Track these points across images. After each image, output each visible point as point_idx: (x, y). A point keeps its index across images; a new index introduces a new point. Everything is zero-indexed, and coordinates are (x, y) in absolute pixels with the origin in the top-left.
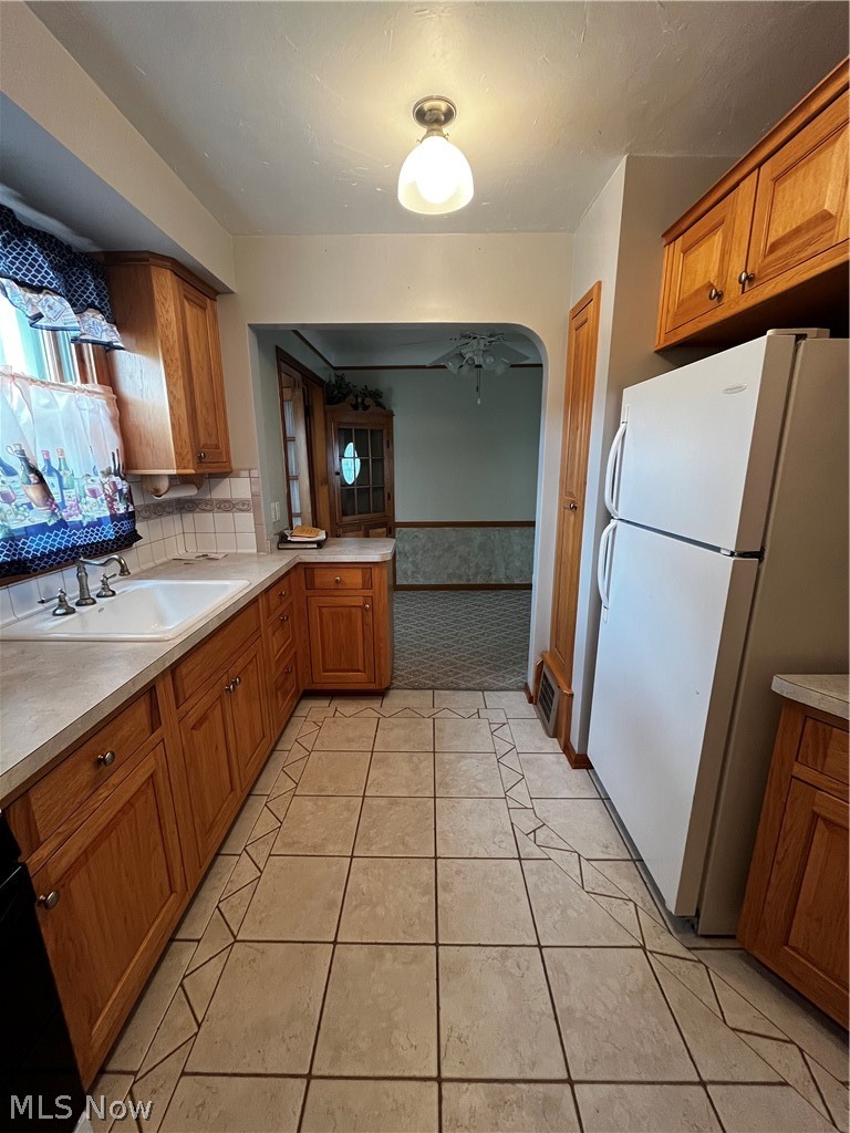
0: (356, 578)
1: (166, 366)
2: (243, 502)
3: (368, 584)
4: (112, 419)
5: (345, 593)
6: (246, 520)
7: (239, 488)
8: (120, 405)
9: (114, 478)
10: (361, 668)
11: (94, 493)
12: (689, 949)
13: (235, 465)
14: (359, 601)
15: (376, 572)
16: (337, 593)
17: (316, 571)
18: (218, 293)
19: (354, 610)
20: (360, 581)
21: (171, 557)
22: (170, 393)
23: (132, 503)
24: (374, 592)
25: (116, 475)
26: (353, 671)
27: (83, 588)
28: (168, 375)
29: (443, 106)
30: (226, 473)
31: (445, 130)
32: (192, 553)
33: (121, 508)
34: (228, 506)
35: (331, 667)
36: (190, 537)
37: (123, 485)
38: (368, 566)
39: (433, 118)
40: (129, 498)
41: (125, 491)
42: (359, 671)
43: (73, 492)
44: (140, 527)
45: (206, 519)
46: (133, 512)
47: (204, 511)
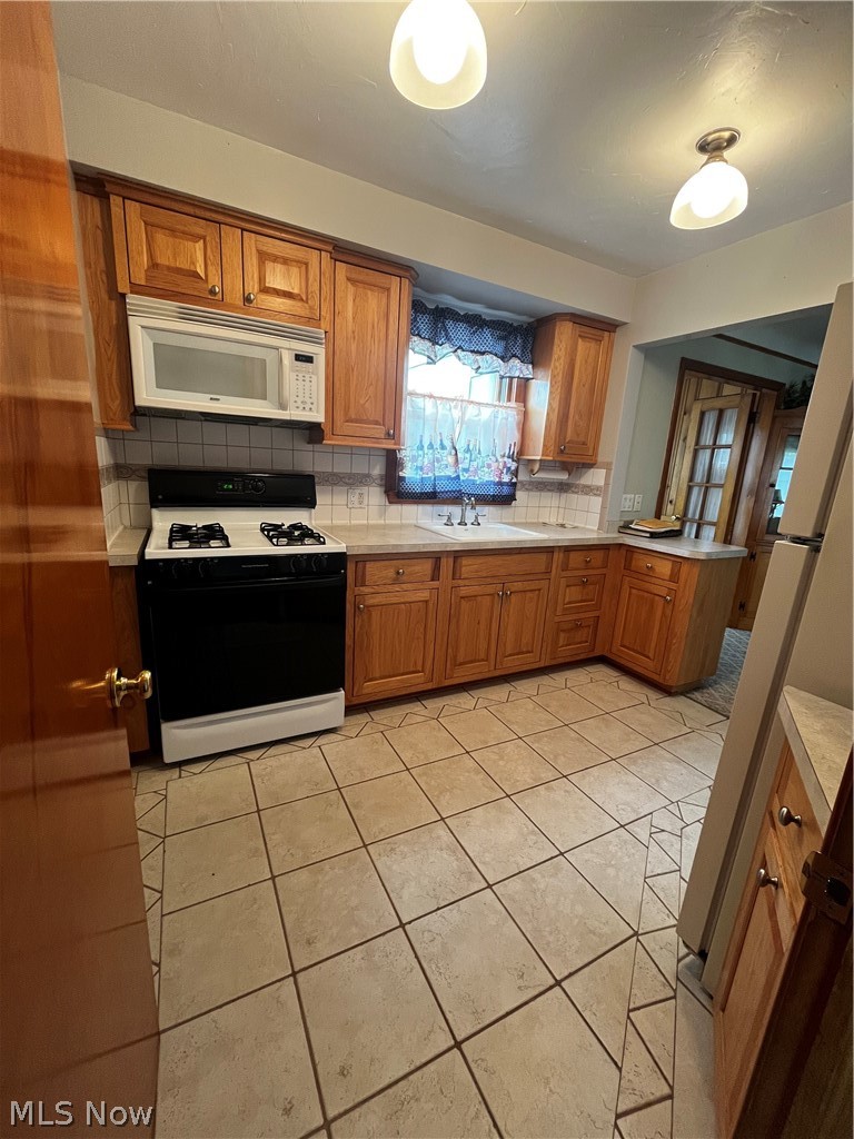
0: (664, 568)
1: (552, 386)
2: (598, 488)
3: (674, 577)
4: (518, 424)
5: (654, 580)
6: (596, 502)
7: (596, 477)
8: (525, 414)
9: (506, 459)
10: (651, 655)
11: (489, 466)
12: (678, 979)
13: (600, 459)
14: (663, 592)
15: (685, 568)
16: (647, 578)
17: (636, 556)
18: (617, 326)
19: (657, 598)
20: (669, 573)
21: (541, 521)
22: (550, 404)
23: (516, 477)
24: (678, 587)
25: (509, 457)
26: (644, 655)
27: (463, 516)
28: (551, 392)
29: (726, 135)
30: (591, 466)
31: (726, 154)
32: (553, 520)
33: (506, 479)
34: (589, 490)
35: (627, 644)
36: (562, 510)
37: (513, 466)
38: (679, 560)
39: (712, 147)
40: (516, 473)
41: (513, 468)
42: (648, 657)
43: (475, 463)
44: (519, 494)
45: (575, 499)
46: (515, 483)
47: (573, 492)
